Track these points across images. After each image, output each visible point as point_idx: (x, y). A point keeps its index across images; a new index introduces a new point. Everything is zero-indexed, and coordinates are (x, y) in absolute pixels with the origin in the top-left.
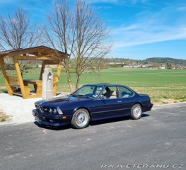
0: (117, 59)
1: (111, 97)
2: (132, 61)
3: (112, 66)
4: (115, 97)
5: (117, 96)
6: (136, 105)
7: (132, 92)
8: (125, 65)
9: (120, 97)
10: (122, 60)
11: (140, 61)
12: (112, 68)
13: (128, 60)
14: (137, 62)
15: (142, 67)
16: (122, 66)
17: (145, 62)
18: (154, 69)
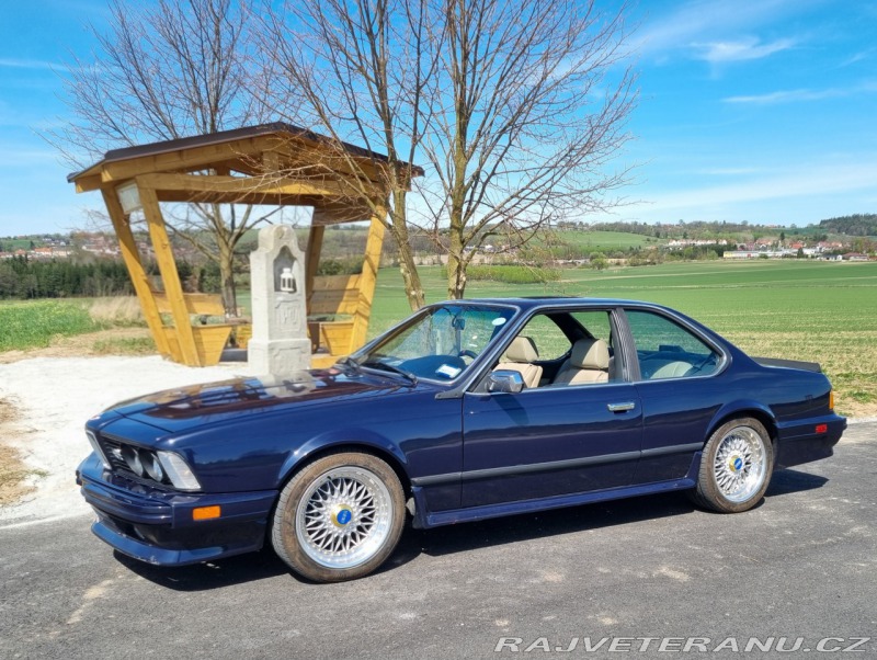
0: (699, 225)
1: (582, 379)
2: (759, 232)
3: (677, 254)
4: (600, 379)
5: (613, 370)
6: (733, 428)
7: (715, 345)
8: (731, 248)
9: (629, 376)
10: (718, 228)
11: (795, 231)
12: (680, 262)
13: (744, 227)
14: (782, 234)
15: (800, 254)
16: (720, 251)
17: (816, 235)
18: (854, 260)
